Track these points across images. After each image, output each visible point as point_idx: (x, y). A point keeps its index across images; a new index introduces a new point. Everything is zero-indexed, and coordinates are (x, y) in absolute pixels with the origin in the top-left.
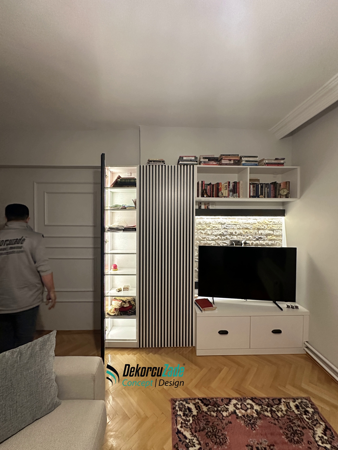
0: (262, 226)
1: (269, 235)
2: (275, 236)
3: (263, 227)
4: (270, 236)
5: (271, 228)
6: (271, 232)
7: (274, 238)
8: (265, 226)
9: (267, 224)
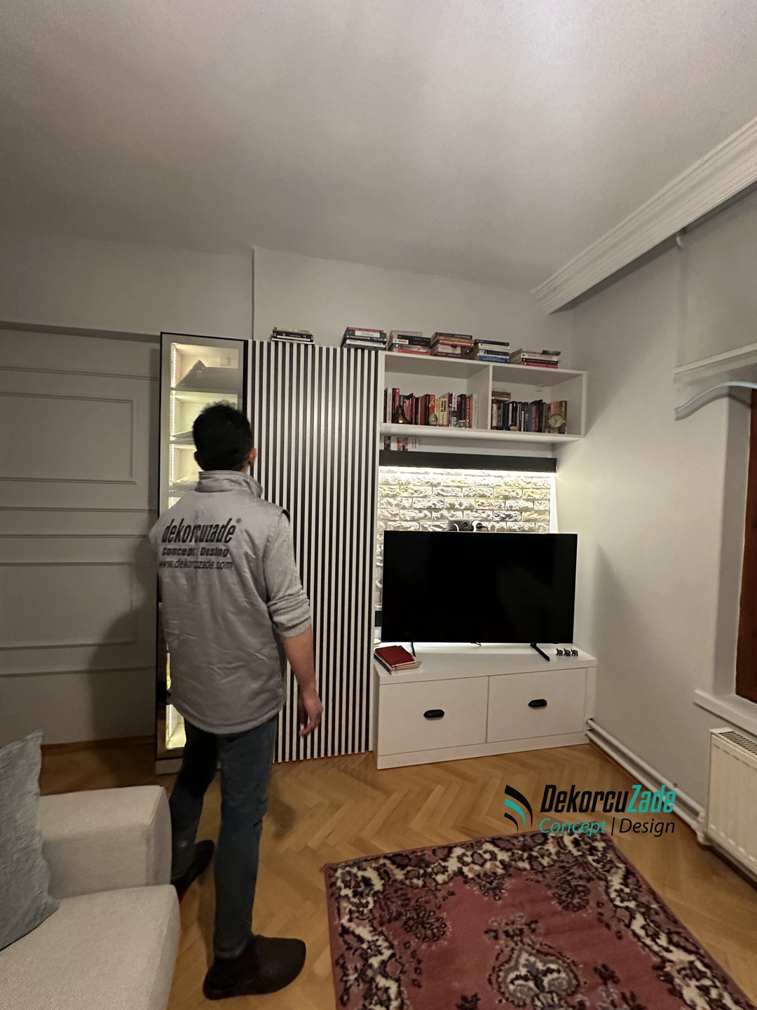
0: (513, 491)
1: (526, 509)
2: (536, 512)
3: (514, 494)
4: (528, 513)
5: (529, 495)
6: (530, 505)
7: (535, 516)
8: (518, 491)
9: (522, 489)
